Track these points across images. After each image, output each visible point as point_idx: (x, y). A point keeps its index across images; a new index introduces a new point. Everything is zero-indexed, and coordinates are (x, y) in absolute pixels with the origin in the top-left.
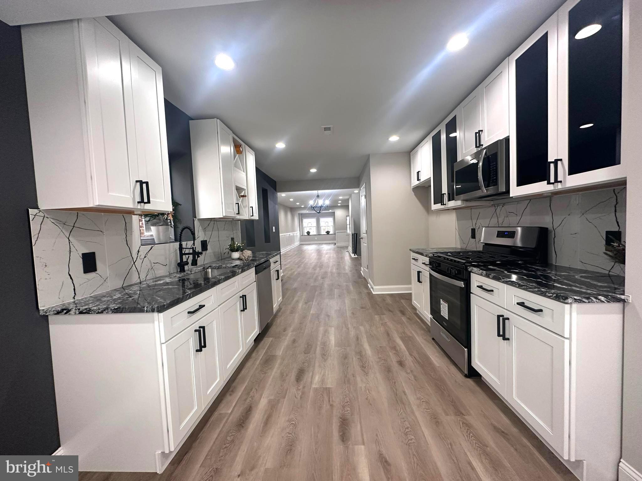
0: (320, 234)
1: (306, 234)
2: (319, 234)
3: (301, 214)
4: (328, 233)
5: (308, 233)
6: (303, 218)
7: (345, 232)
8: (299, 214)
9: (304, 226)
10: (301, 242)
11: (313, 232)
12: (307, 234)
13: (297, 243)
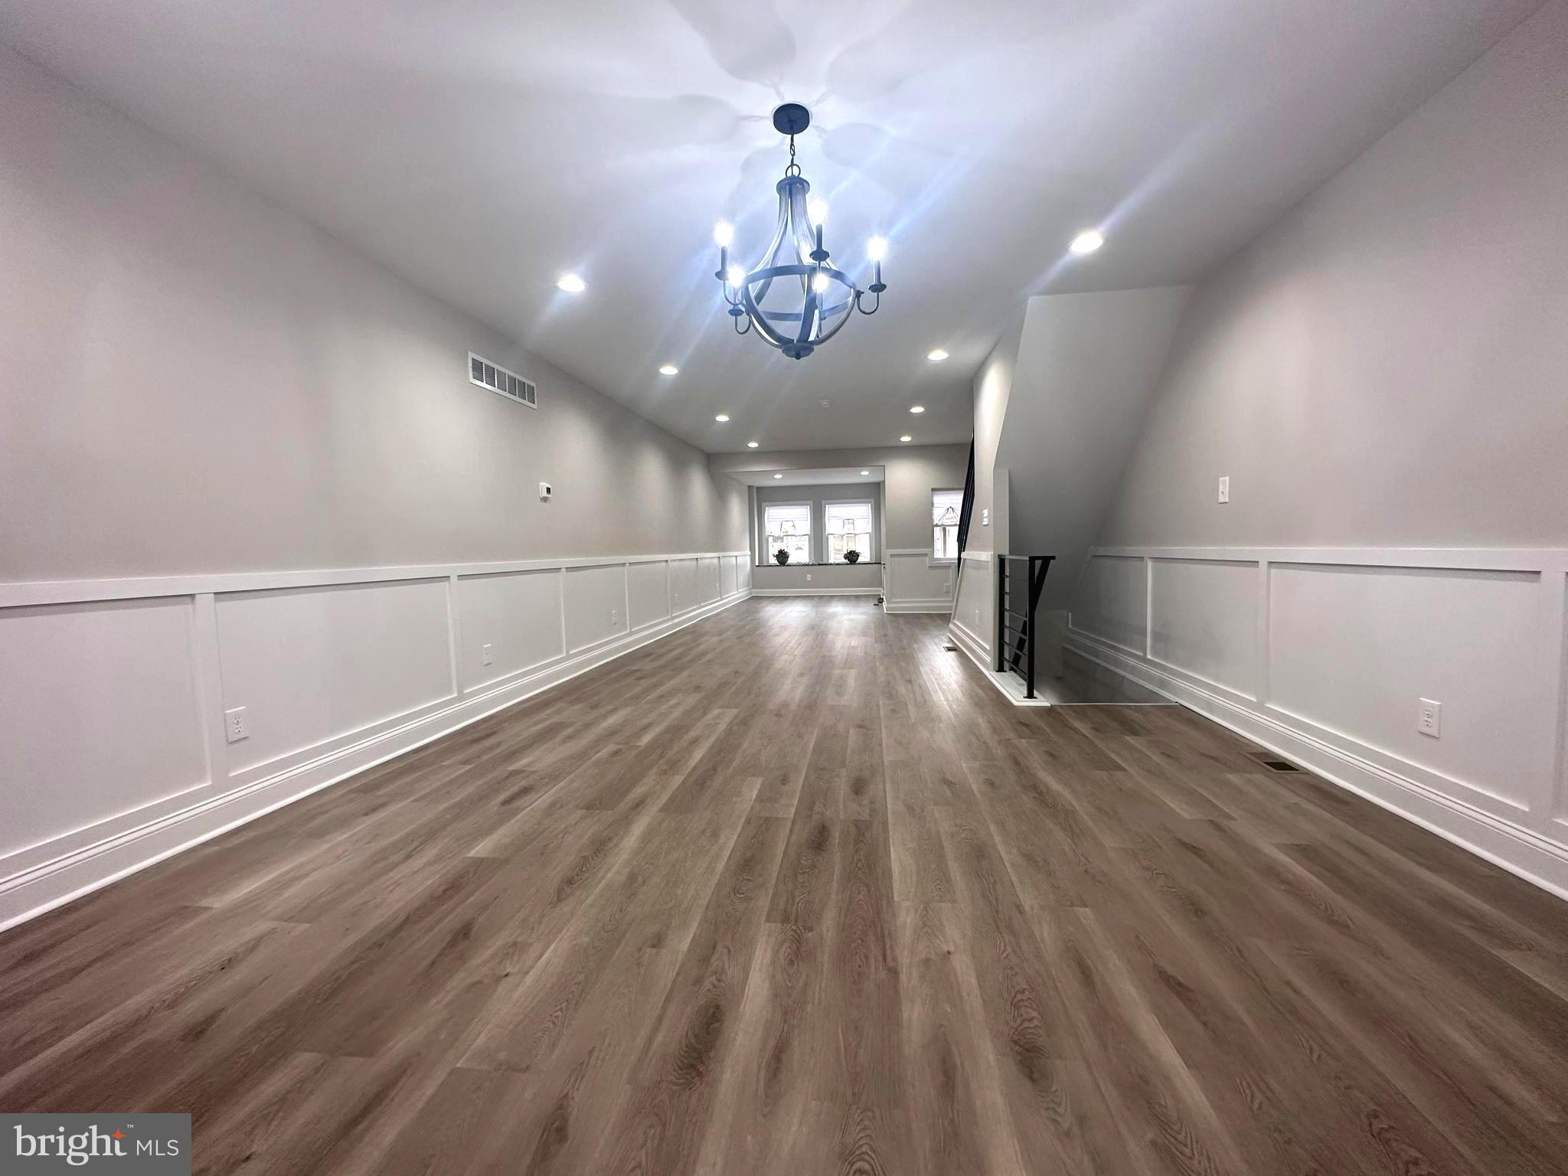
0: (825, 562)
1: (773, 561)
2: (819, 562)
3: (758, 488)
4: (852, 557)
5: (782, 556)
6: (764, 504)
7: (926, 555)
8: (749, 487)
9: (767, 534)
10: (754, 588)
11: (799, 554)
12: (776, 562)
13: (736, 594)
